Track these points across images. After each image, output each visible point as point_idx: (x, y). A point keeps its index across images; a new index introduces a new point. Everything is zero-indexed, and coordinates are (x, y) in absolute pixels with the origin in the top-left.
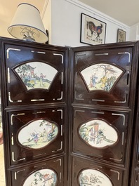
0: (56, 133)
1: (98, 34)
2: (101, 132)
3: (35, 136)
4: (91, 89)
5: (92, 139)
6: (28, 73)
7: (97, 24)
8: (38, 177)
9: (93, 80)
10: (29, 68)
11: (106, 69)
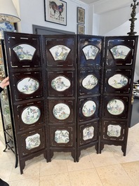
0: (38, 86)
1: (60, 13)
2: (62, 83)
3: (26, 87)
4: (56, 59)
5: (59, 87)
6: (20, 50)
7: (59, 3)
8: (29, 111)
9: (57, 54)
10: (20, 48)
11: (63, 48)
